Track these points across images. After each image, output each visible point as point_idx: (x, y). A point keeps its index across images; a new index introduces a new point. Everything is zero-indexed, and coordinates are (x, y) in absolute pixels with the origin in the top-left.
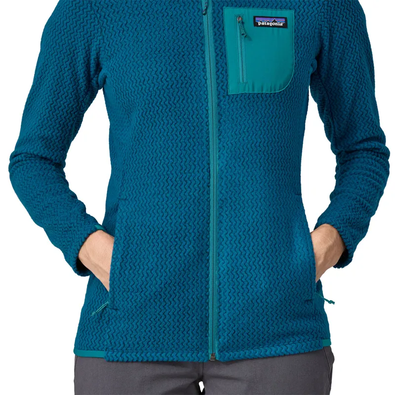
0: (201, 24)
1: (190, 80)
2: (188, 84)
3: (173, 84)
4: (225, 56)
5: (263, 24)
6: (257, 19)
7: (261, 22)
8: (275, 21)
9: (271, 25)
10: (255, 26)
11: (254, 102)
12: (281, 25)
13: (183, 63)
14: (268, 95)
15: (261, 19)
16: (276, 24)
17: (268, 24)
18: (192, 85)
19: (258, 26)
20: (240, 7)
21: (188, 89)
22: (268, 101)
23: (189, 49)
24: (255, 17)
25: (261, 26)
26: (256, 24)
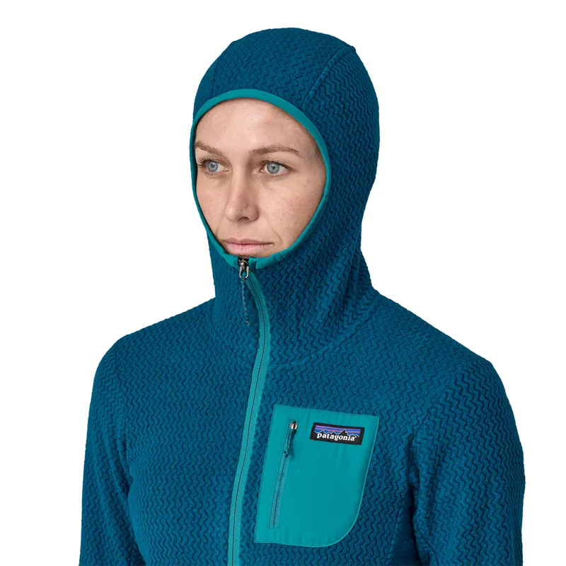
0: (239, 428)
1: (206, 514)
2: (203, 519)
3: (180, 518)
4: (259, 483)
5: (324, 436)
6: (318, 427)
7: (323, 433)
8: (344, 434)
9: (336, 439)
10: (311, 438)
11: (288, 558)
12: (353, 439)
13: (201, 488)
14: (308, 551)
15: (323, 428)
16: (345, 438)
17: (332, 437)
18: (207, 523)
19: (316, 439)
20: (299, 406)
21: (201, 528)
22: (309, 560)
23: (215, 466)
24: (315, 424)
25: (321, 439)
26: (313, 436)
